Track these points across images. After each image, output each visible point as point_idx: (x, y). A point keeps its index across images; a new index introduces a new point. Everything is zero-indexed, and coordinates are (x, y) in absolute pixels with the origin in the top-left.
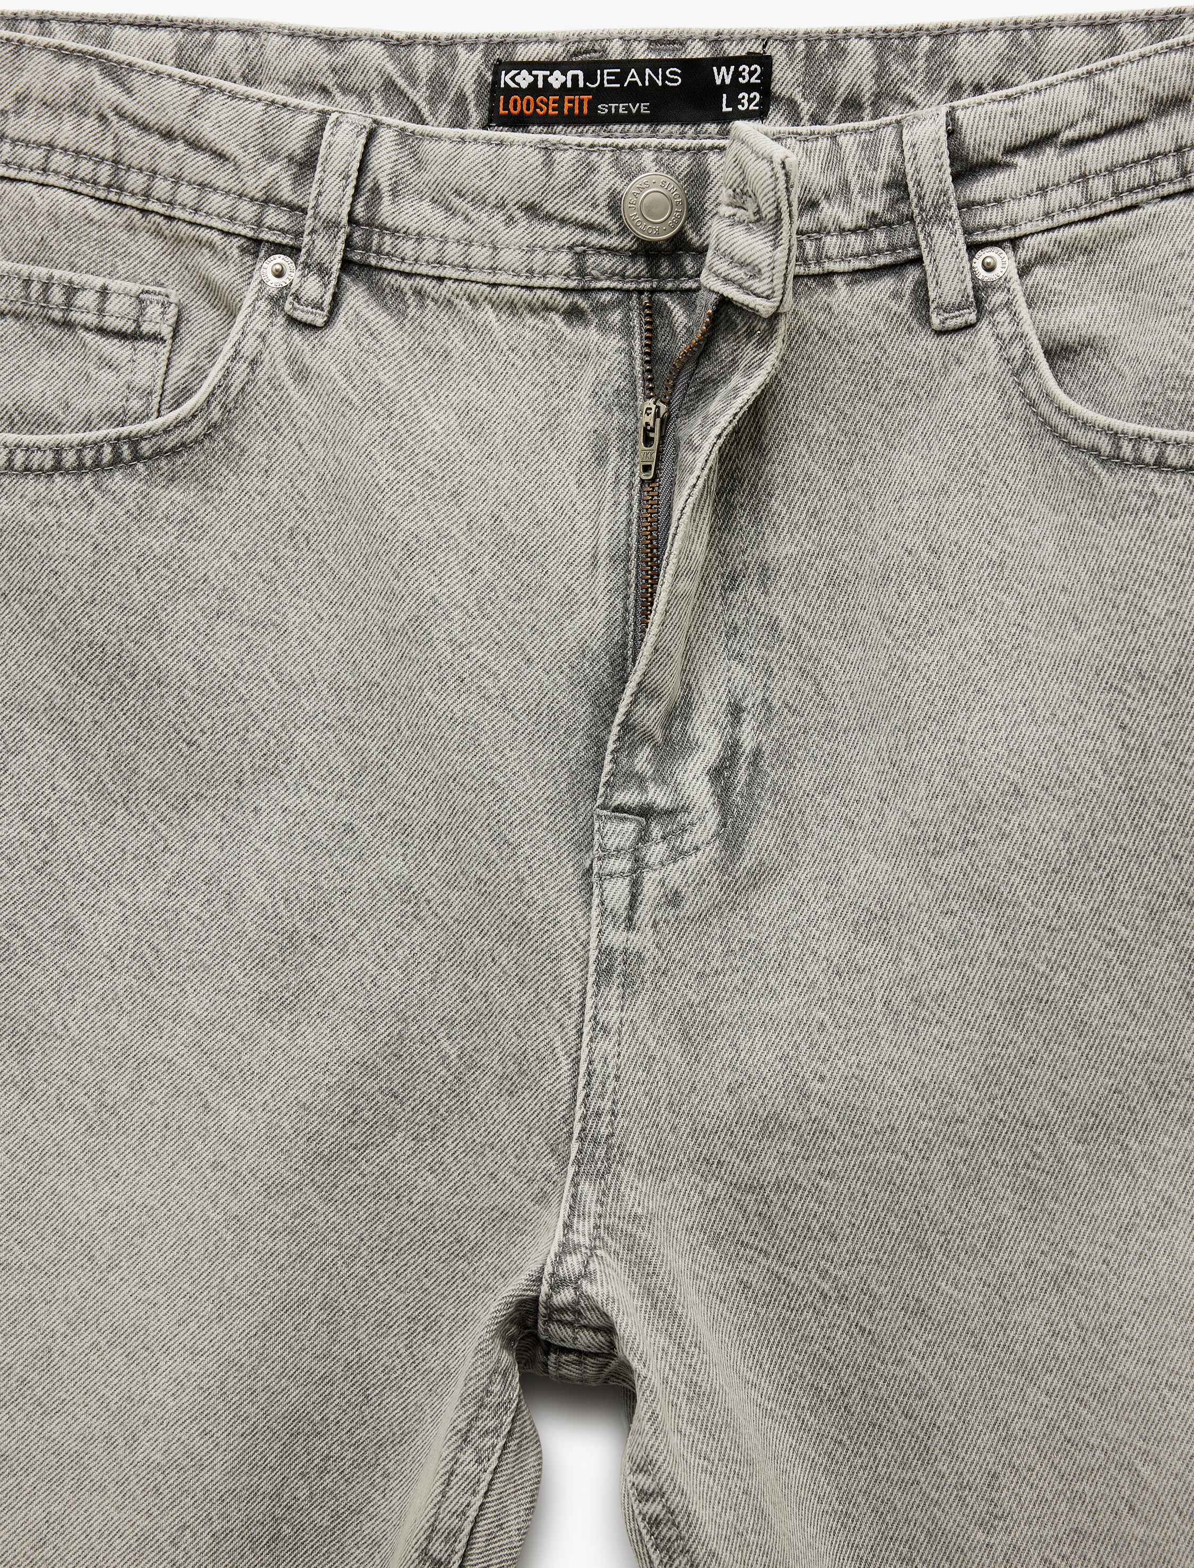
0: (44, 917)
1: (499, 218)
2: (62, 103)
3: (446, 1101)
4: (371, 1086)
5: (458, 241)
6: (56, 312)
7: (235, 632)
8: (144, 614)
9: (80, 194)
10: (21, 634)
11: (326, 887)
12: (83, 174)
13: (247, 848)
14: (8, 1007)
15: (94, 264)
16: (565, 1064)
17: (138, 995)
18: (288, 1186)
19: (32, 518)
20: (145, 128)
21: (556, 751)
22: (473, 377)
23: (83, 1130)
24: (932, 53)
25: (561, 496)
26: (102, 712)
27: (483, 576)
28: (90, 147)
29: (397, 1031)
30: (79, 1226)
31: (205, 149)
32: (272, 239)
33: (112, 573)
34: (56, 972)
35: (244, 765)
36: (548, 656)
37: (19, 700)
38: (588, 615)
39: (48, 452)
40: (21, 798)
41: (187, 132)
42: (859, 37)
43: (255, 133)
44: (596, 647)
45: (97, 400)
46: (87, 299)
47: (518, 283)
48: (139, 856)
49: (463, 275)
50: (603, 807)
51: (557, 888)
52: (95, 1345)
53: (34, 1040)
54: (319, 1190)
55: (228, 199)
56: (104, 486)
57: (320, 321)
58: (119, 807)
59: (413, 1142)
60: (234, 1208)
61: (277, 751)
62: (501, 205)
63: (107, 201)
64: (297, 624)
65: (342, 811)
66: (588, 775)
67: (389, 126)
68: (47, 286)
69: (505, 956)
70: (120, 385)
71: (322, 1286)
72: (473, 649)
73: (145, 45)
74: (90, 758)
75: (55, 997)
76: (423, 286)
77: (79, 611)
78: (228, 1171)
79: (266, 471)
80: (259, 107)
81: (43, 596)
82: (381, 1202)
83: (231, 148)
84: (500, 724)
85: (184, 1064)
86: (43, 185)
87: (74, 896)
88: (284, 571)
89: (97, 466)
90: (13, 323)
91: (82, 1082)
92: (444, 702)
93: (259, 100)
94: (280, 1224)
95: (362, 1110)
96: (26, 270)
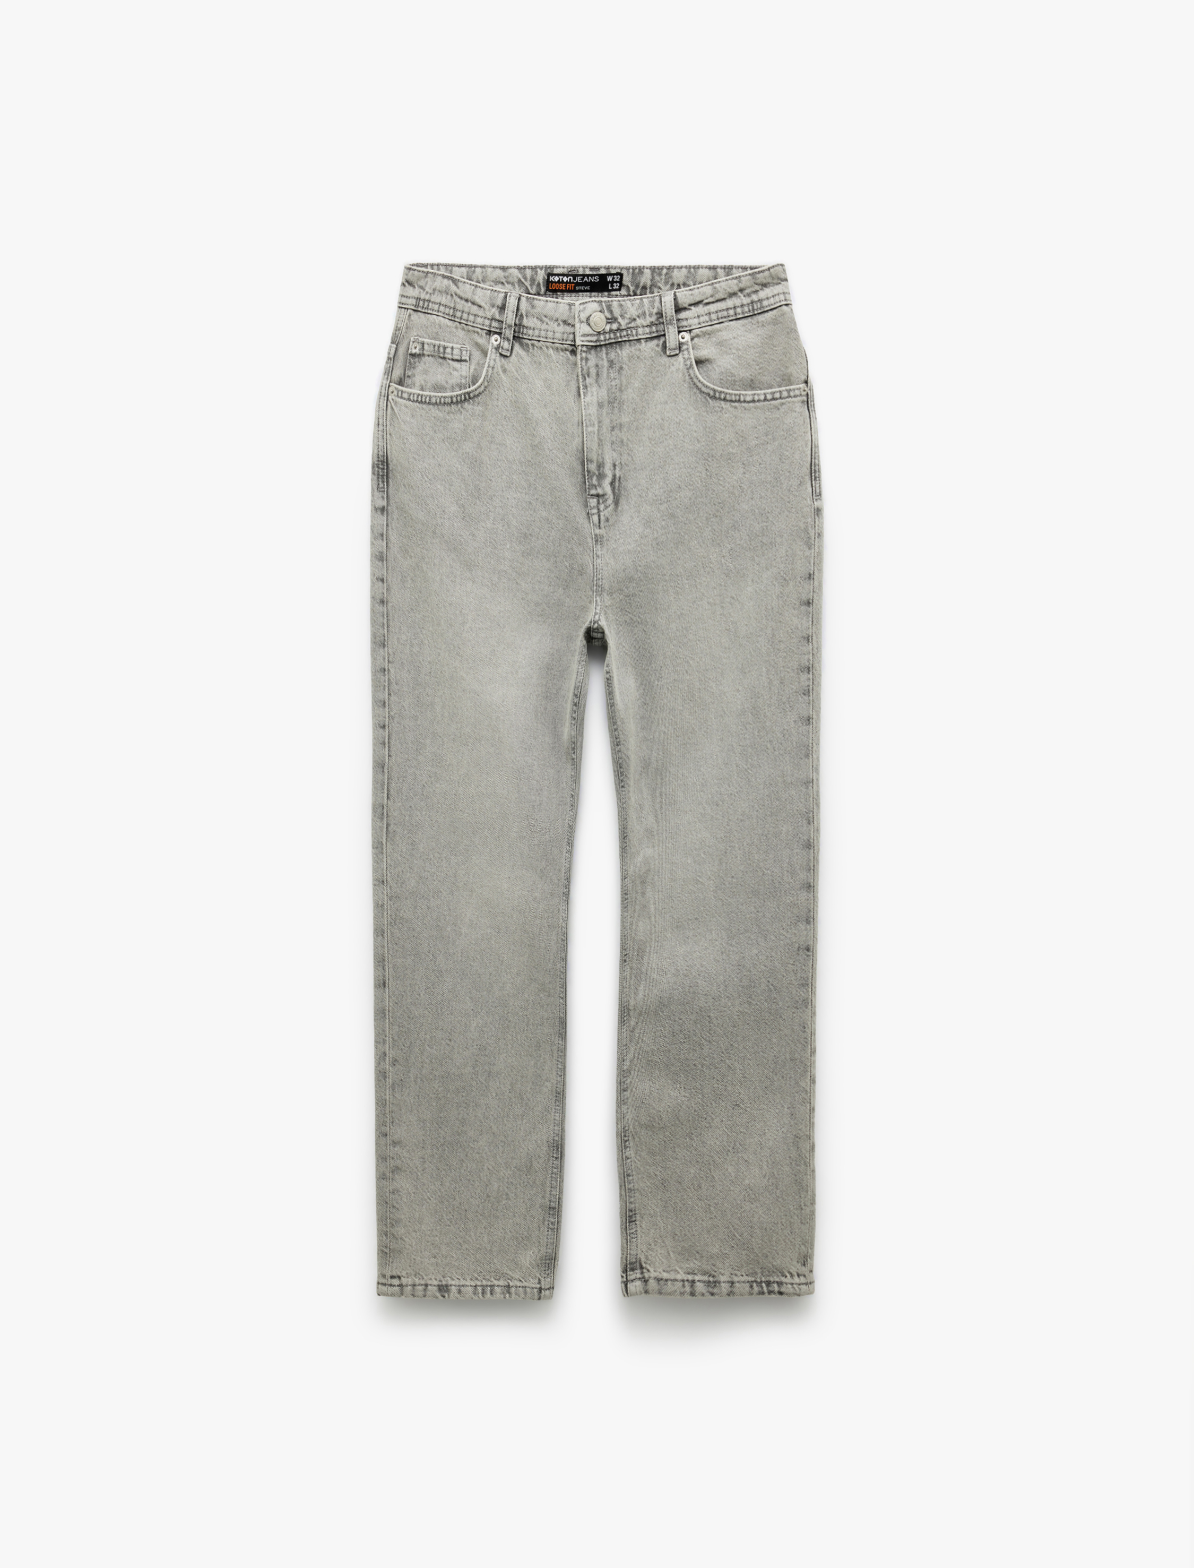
2: (443, 291)
3: (568, 579)
5: (545, 330)
6: (442, 354)
9: (445, 318)
11: (529, 520)
12: (447, 312)
13: (509, 510)
15: (450, 340)
20: (461, 298)
22: (548, 369)
24: (666, 274)
25: (569, 406)
28: (449, 304)
29: (555, 560)
31: (475, 304)
32: (494, 330)
33: (469, 432)
34: (473, 548)
37: (450, 470)
40: (455, 498)
41: (472, 299)
42: (647, 268)
43: (489, 299)
44: (579, 450)
45: (458, 382)
46: (449, 350)
47: (559, 342)
48: (484, 513)
49: (546, 340)
50: (588, 495)
51: (582, 518)
55: (482, 319)
56: (463, 407)
57: (509, 354)
61: (510, 481)
63: (451, 320)
64: (509, 444)
65: (527, 498)
66: (583, 486)
67: (524, 296)
68: (439, 346)
69: (575, 538)
70: (459, 376)
73: (460, 273)
74: (469, 486)
76: (534, 343)
79: (499, 401)
80: (489, 291)
83: (483, 304)
86: (438, 315)
88: (505, 428)
89: (461, 401)
90: (431, 359)
92: (550, 466)
93: (488, 289)
96: (433, 341)
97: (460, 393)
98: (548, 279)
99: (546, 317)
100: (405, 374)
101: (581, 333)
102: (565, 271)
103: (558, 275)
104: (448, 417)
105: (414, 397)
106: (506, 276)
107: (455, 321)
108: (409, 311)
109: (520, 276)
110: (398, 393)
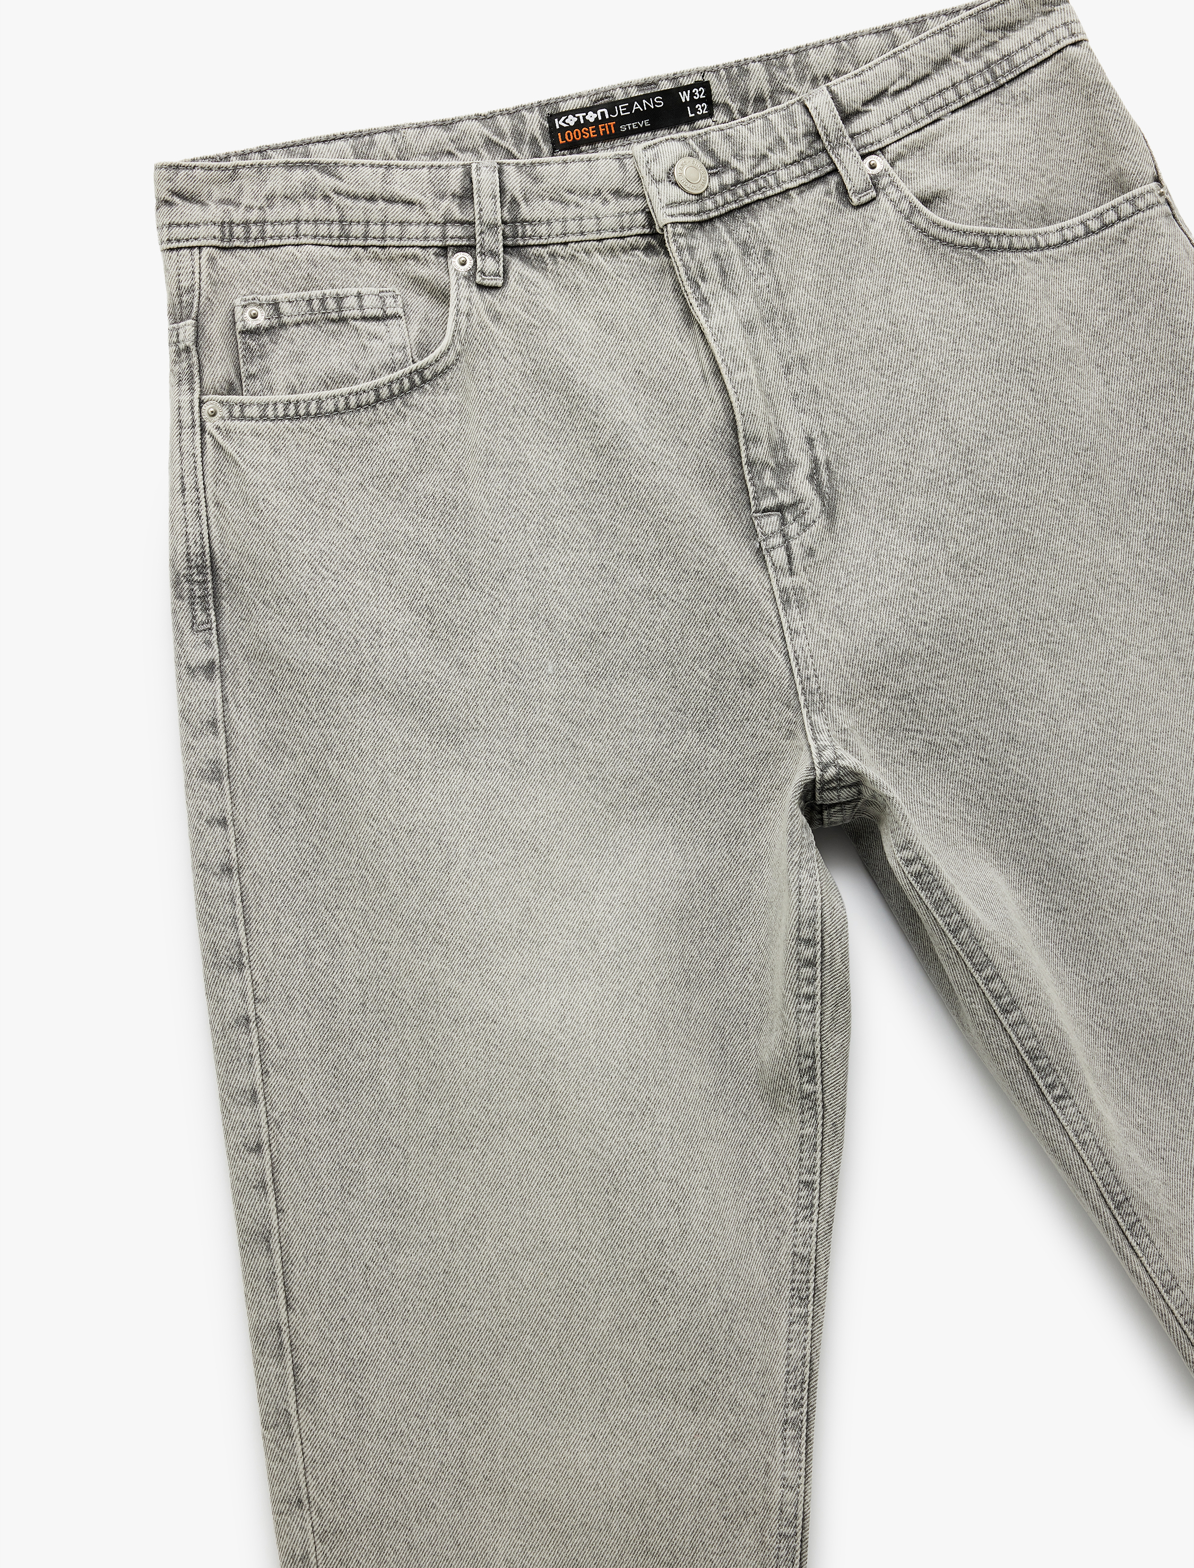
0: (443, 663)
1: (598, 201)
2: (298, 194)
3: (711, 704)
4: (664, 708)
5: (574, 219)
6: (333, 314)
7: (499, 473)
8: (453, 470)
9: (323, 245)
10: (378, 504)
11: (601, 603)
12: (323, 233)
14: (440, 720)
15: (345, 283)
16: (781, 658)
17: (515, 692)
18: (635, 778)
19: (370, 435)
20: (356, 197)
21: (718, 489)
22: (598, 296)
23: (508, 778)
24: (796, 63)
25: (673, 350)
26: (442, 533)
27: (643, 406)
28: (323, 216)
29: (670, 673)
30: (523, 834)
31: (398, 201)
32: (455, 243)
33: (428, 452)
34: (461, 692)
36: (696, 438)
37: (387, 543)
38: (711, 409)
39: (370, 392)
40: (405, 599)
41: (384, 193)
42: (754, 61)
43: (428, 185)
44: (722, 425)
45: (375, 359)
46: (351, 302)
47: (616, 236)
49: (581, 238)
50: (756, 512)
51: (745, 564)
52: (554, 898)
53: (461, 735)
54: (653, 776)
55: (421, 227)
56: (409, 404)
57: (500, 283)
59: (698, 734)
60: (608, 798)
61: (546, 533)
62: (599, 193)
63: (339, 246)
64: (534, 459)
65: (595, 558)
66: (742, 497)
67: (509, 164)
68: (323, 300)
69: (725, 610)
70: (385, 347)
71: (670, 831)
72: (654, 446)
73: (333, 151)
75: (466, 706)
76: (555, 250)
77: (415, 479)
78: (598, 779)
79: (490, 377)
80: (425, 170)
81: (389, 477)
82: (690, 774)
83: (415, 197)
84: (683, 483)
85: (554, 725)
86: (298, 245)
87: (456, 646)
88: (517, 431)
89: (402, 392)
90: (306, 328)
91: (498, 751)
92: (648, 479)
93: (423, 167)
94: (636, 801)
95: (664, 723)
96: (306, 294)
97: (397, 376)
98: (552, 124)
99: (570, 192)
100: (239, 375)
101: (665, 201)
102: (586, 102)
103: (573, 112)
104: (368, 435)
105: (275, 409)
106: (455, 137)
107: (352, 246)
108: (205, 251)
109: (487, 132)
110: (230, 412)
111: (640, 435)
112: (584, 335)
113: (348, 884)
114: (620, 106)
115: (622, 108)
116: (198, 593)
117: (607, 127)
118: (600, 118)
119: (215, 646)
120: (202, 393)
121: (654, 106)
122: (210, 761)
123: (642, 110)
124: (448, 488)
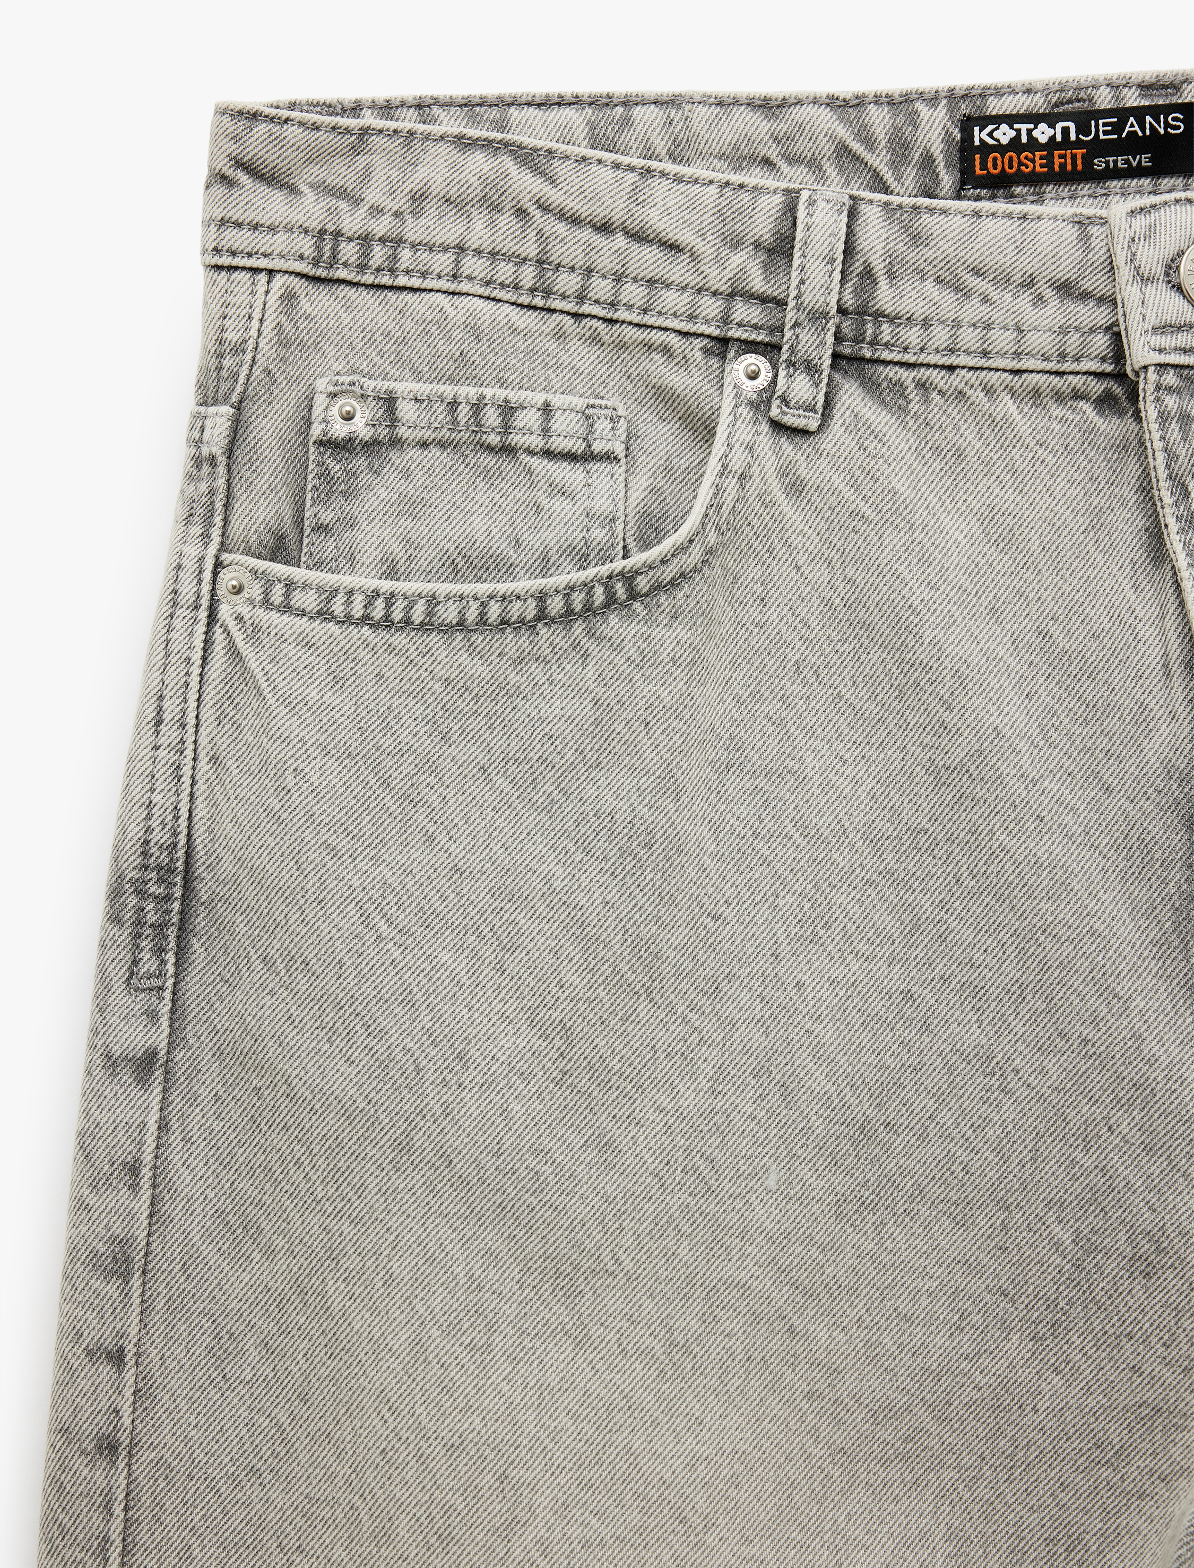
0: (572, 1136)
1: (1025, 299)
2: (470, 198)
3: (1066, 1293)
4: (977, 1286)
5: (974, 325)
6: (492, 436)
7: (748, 785)
8: (657, 774)
9: (499, 301)
10: (507, 812)
11: (892, 1066)
12: (503, 278)
13: (796, 1031)
14: (547, 1246)
15: (526, 379)
17: (697, 1215)
18: (896, 1409)
19: (517, 678)
20: (575, 221)
21: (1154, 887)
22: (994, 477)
23: (654, 1376)
25: (1116, 604)
26: (615, 891)
27: (1040, 701)
28: (509, 246)
29: (999, 1222)
30: (664, 1487)
31: (651, 241)
32: (745, 336)
33: (617, 730)
34: (596, 1199)
35: (778, 935)
36: (1129, 782)
37: (510, 888)
38: (1168, 731)
39: (529, 601)
40: (525, 1001)
41: (629, 222)
43: (712, 219)
44: (1183, 766)
45: (554, 533)
46: (529, 419)
47: (1048, 368)
48: (673, 1054)
49: (982, 362)
51: (1178, 1042)
53: (581, 1279)
54: (931, 1409)
55: (685, 295)
56: (598, 633)
57: (813, 425)
58: (642, 999)
59: (1032, 1343)
61: (814, 916)
62: (1029, 283)
63: (530, 307)
64: (816, 769)
65: (897, 977)
67: (871, 202)
68: (478, 407)
69: (1125, 1123)
70: (577, 514)
72: (1046, 783)
73: (551, 126)
74: (602, 946)
75: (600, 1228)
76: (928, 378)
77: (583, 778)
78: (826, 1400)
79: (762, 600)
80: (713, 189)
81: (536, 765)
82: (1002, 1415)
83: (685, 237)
84: (1088, 864)
85: (760, 1287)
86: (454, 293)
87: (604, 1108)
88: (795, 710)
89: (588, 610)
90: (438, 453)
91: (645, 1321)
92: (1024, 846)
93: (711, 182)
94: (891, 1452)
95: (970, 1314)
96: (448, 390)
97: (583, 579)
98: (967, 135)
99: (977, 272)
100: (299, 521)
101: (1152, 321)
102: (1038, 103)
103: (1011, 119)
104: (513, 678)
105: (349, 603)
106: (782, 134)
107: (553, 311)
108: (279, 280)
109: (843, 132)
110: (266, 593)
111: (1025, 758)
112: (954, 547)
113: (326, 1513)
114: (1101, 122)
115: (1105, 125)
116: (152, 918)
117: (1069, 157)
118: (1059, 138)
119: (165, 1022)
120: (223, 547)
121: (1165, 129)
122: (114, 1239)
123: (1140, 134)
124: (640, 807)
